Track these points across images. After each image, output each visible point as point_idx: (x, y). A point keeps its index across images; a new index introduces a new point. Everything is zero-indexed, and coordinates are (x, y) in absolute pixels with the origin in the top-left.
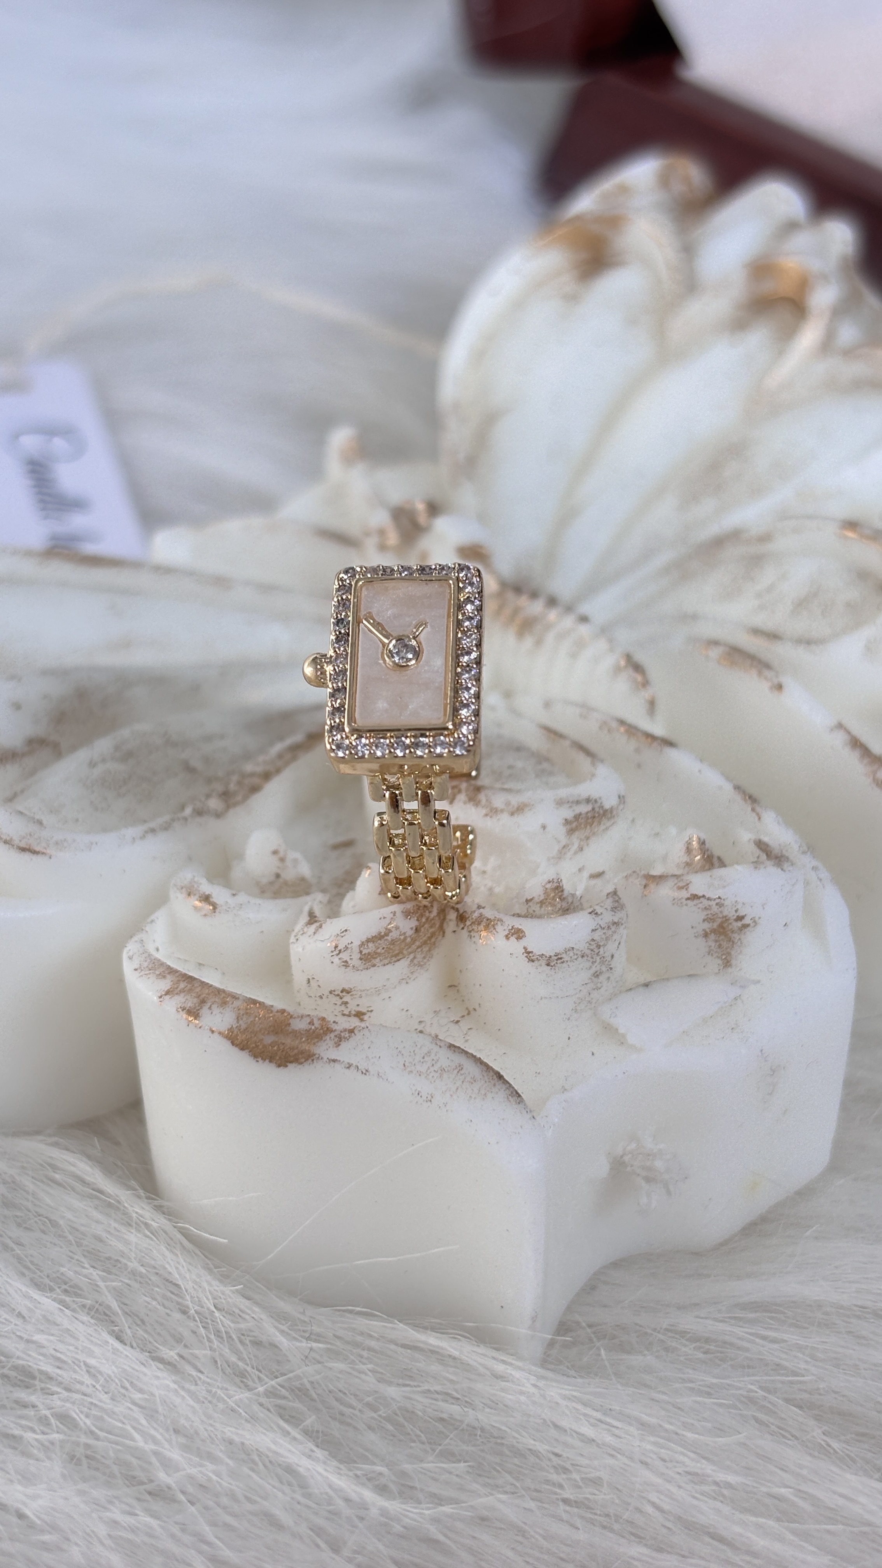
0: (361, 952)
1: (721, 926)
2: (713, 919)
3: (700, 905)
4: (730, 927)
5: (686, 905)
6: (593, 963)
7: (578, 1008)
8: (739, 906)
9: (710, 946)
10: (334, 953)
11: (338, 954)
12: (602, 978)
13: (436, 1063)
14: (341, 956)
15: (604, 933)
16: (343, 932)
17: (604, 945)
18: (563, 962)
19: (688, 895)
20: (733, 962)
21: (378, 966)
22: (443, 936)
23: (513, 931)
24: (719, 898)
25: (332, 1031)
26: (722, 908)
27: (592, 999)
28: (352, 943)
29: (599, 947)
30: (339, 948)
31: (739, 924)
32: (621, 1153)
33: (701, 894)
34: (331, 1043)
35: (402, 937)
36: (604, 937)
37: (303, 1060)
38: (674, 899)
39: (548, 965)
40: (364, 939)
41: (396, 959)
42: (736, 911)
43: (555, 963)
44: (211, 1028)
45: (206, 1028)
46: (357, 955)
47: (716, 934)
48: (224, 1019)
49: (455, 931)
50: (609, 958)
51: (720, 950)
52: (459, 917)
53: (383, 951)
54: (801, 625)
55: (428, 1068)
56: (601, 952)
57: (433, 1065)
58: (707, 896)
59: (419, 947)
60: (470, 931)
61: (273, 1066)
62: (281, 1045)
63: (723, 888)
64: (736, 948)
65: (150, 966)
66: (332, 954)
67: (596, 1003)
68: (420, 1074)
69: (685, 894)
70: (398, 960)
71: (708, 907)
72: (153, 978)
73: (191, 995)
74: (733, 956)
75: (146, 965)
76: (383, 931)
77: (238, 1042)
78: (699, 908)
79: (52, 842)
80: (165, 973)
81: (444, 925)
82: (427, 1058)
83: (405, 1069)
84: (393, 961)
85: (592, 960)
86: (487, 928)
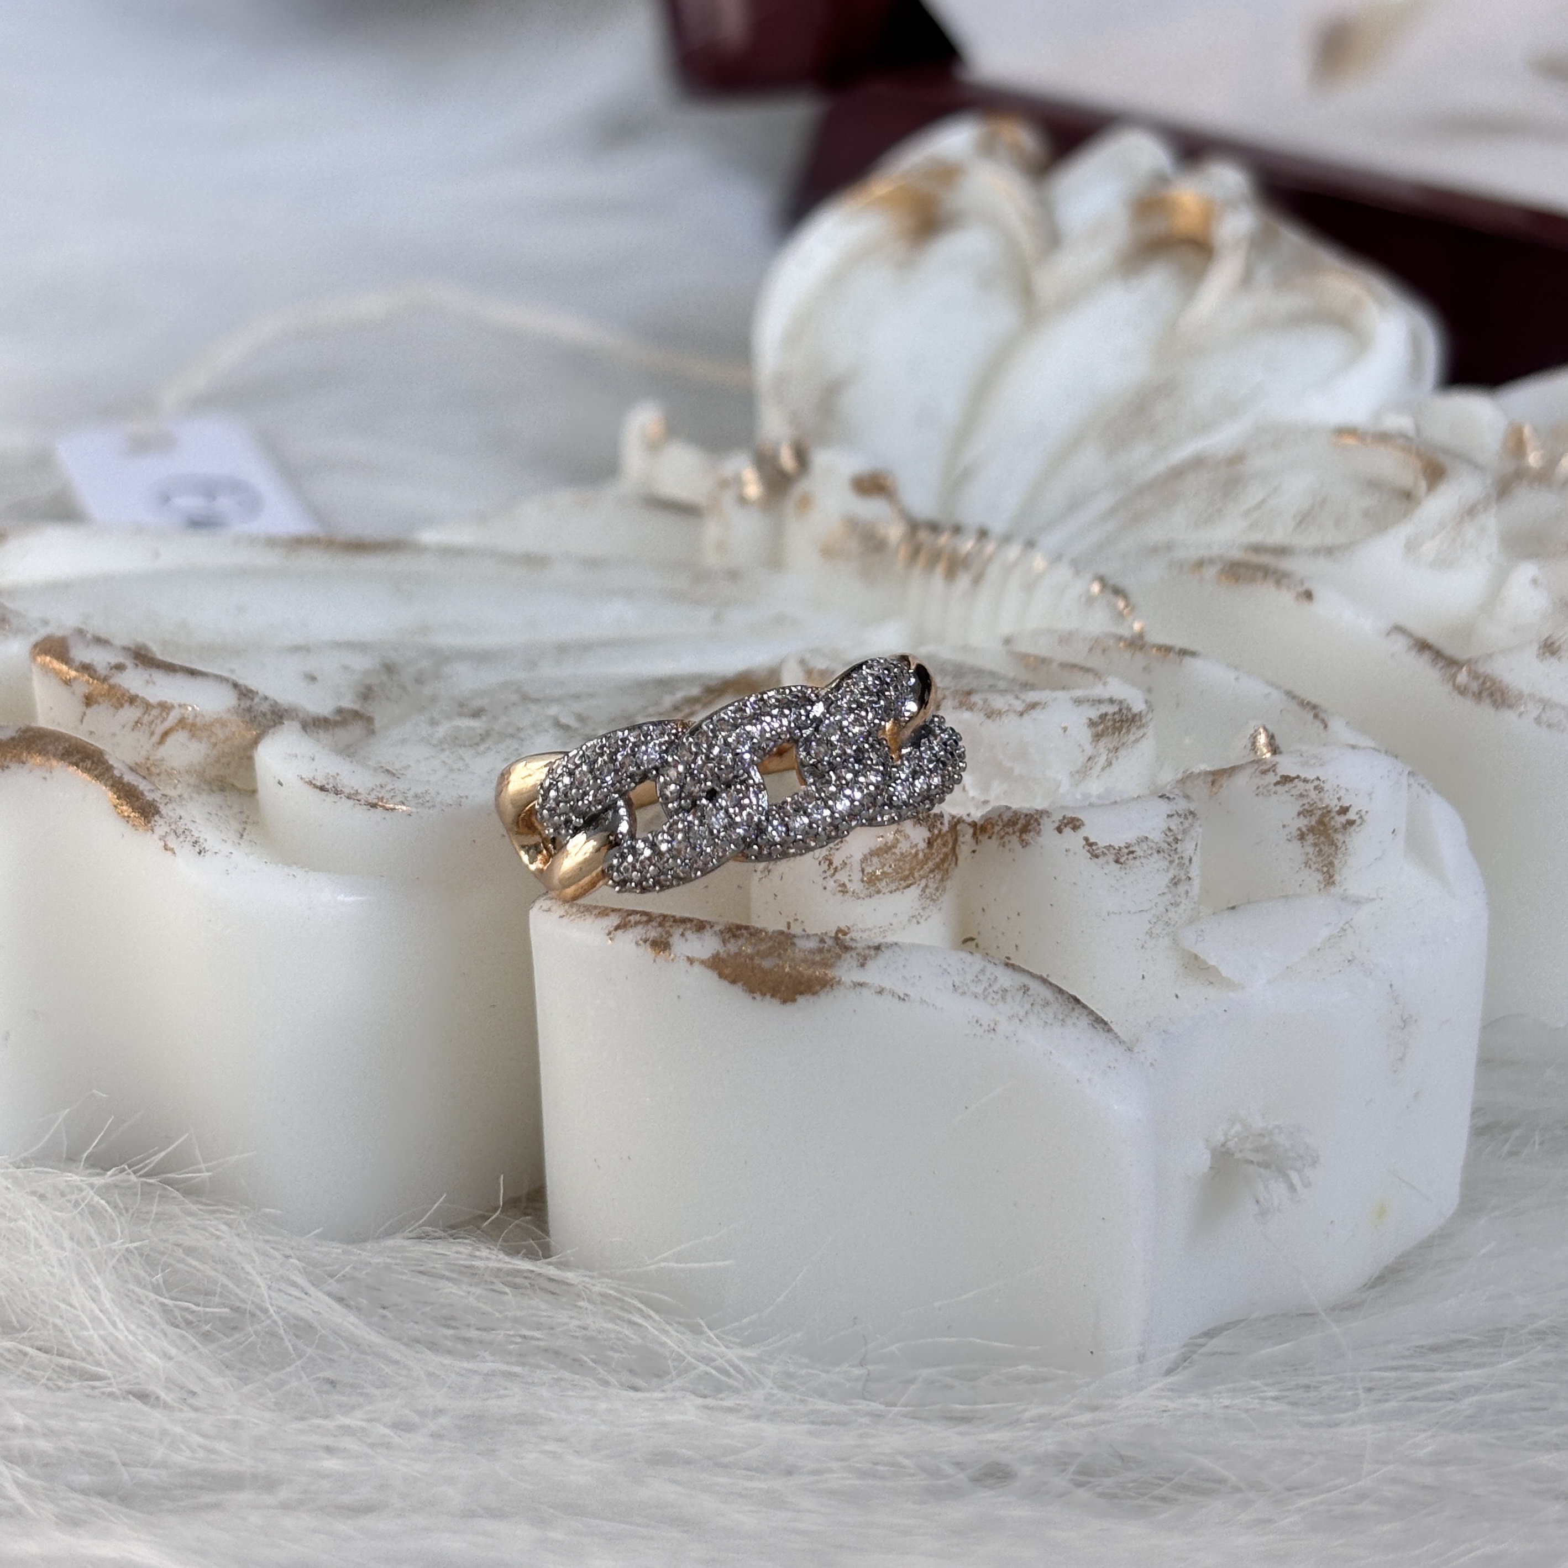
0: (863, 871)
1: (1321, 822)
2: (1310, 811)
3: (1294, 792)
4: (1333, 823)
5: (1275, 793)
6: (1171, 862)
7: (1154, 931)
8: (1342, 793)
9: (1308, 854)
10: (829, 873)
11: (833, 875)
12: (1182, 888)
13: (994, 982)
14: (837, 876)
15: (1181, 823)
17: (1183, 841)
18: (1135, 858)
19: (1278, 779)
20: (1337, 878)
21: (884, 894)
22: (956, 864)
23: (1066, 821)
24: (1318, 779)
25: (851, 949)
26: (1322, 794)
27: (1170, 919)
28: (851, 856)
29: (1176, 840)
30: (834, 866)
31: (1342, 819)
32: (1222, 1139)
33: (1294, 775)
34: (854, 963)
35: (913, 851)
36: (1181, 828)
37: (818, 988)
38: (1258, 788)
39: (1117, 861)
40: (867, 851)
41: (904, 885)
43: (1125, 858)
44: (688, 958)
45: (682, 958)
46: (857, 875)
47: (1314, 834)
48: (706, 946)
49: (974, 852)
50: (1187, 862)
51: (1320, 859)
52: (978, 832)
53: (890, 870)
54: (1312, 538)
55: (985, 989)
56: (1179, 850)
57: (990, 985)
58: (1303, 776)
59: (932, 871)
60: (1002, 837)
61: (776, 1003)
62: (787, 970)
63: (1321, 765)
64: (1340, 856)
65: (582, 909)
66: (825, 875)
67: (1174, 926)
68: (976, 997)
69: (1272, 778)
70: (908, 886)
71: (1305, 793)
72: (590, 919)
73: (650, 927)
74: (1336, 868)
75: (575, 910)
76: (890, 839)
77: (727, 971)
78: (1292, 795)
79: (410, 794)
80: (606, 912)
81: (957, 848)
82: (981, 977)
83: (956, 991)
84: (901, 887)
85: (1169, 859)
86: (1027, 826)
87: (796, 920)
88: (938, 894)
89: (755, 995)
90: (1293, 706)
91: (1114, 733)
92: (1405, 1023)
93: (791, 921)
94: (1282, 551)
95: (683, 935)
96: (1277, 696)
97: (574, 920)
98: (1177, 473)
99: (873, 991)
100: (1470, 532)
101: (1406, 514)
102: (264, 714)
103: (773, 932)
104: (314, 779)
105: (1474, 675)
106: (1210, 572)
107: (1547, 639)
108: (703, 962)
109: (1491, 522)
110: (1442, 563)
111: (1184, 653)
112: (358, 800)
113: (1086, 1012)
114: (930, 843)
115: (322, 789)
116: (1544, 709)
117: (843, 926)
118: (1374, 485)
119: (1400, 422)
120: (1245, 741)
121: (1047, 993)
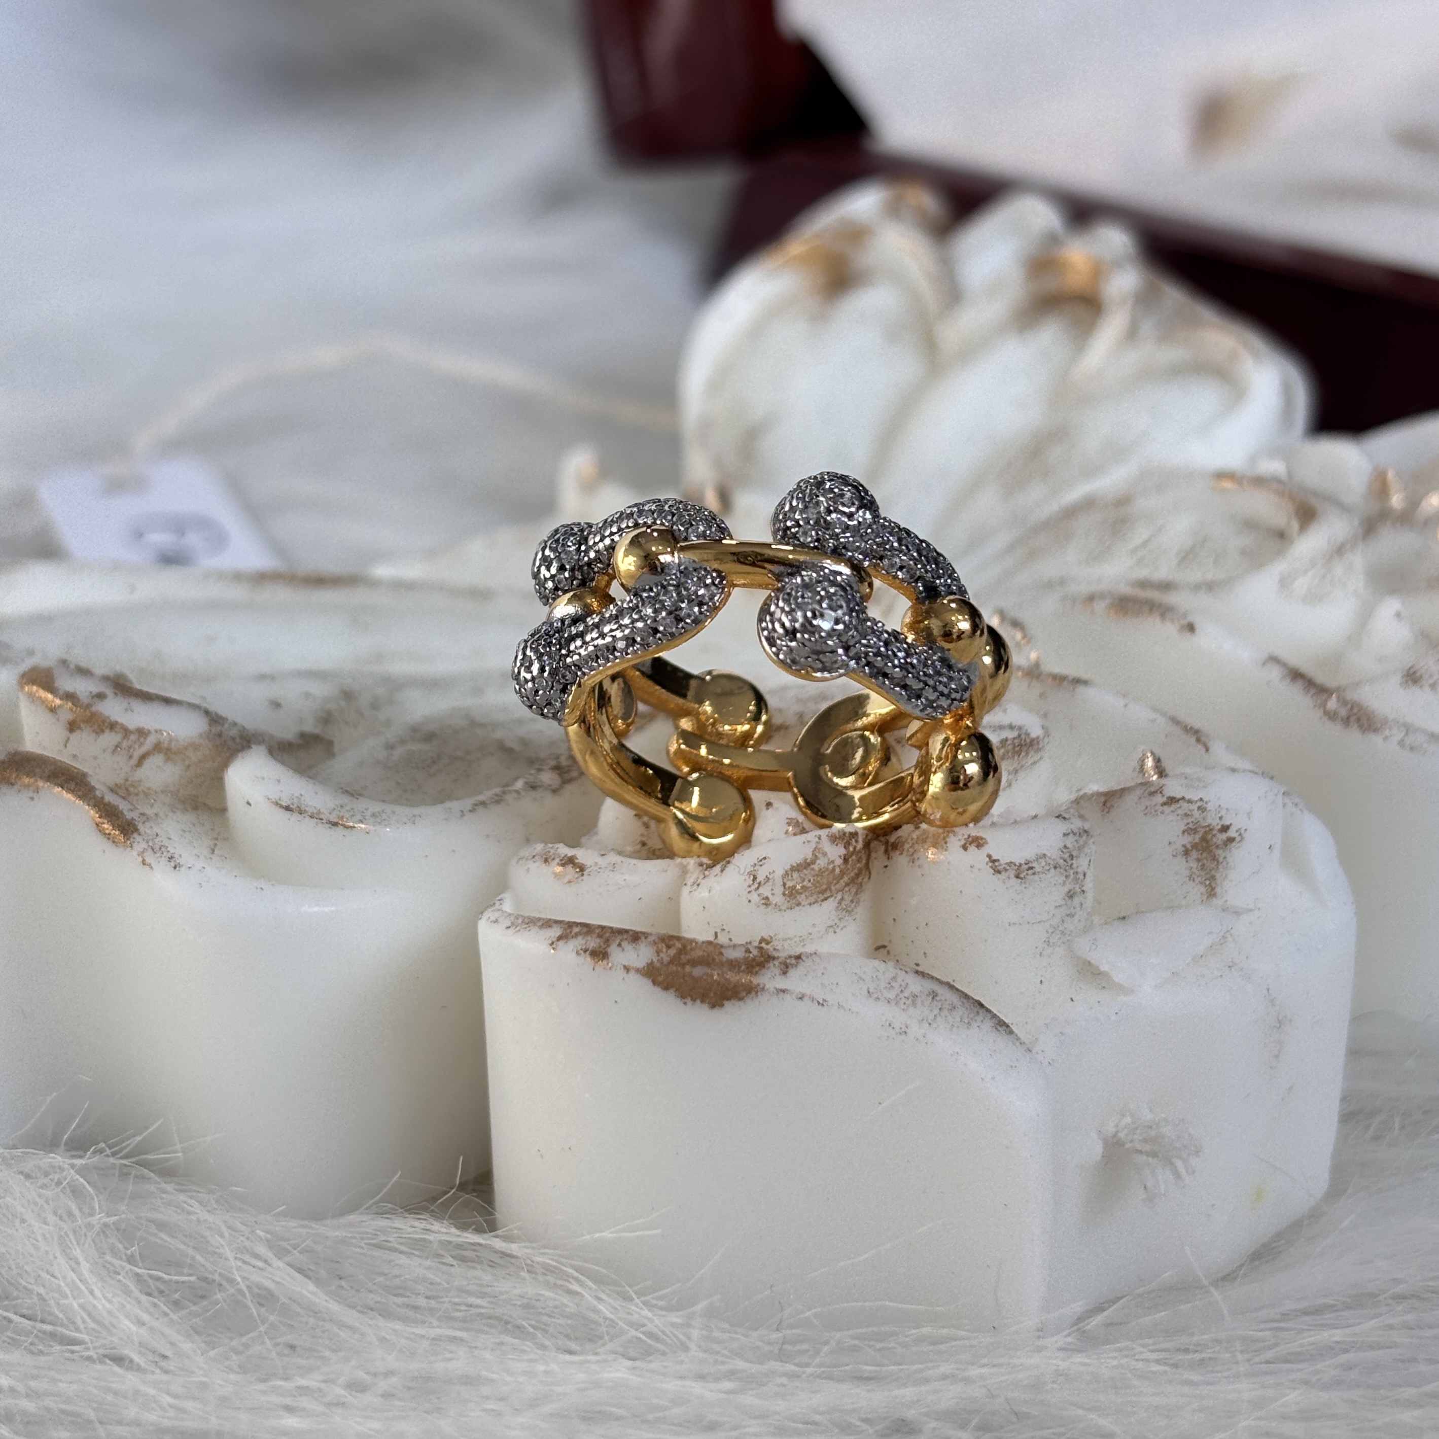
0: (784, 885)
1: (1204, 839)
2: (1194, 829)
3: (1179, 812)
4: (1215, 840)
5: (1162, 813)
6: (1067, 877)
7: (1051, 941)
8: (1223, 813)
9: (1191, 868)
10: (753, 888)
11: (758, 888)
12: (1076, 901)
13: (905, 988)
14: (761, 890)
15: (1076, 841)
16: (761, 861)
17: (1078, 857)
18: (1034, 874)
19: (1165, 799)
20: (1218, 890)
21: (804, 906)
22: (869, 878)
23: (970, 839)
24: (1201, 799)
25: (774, 958)
26: (1205, 813)
27: (1066, 928)
28: (774, 872)
30: (758, 880)
31: (1224, 836)
32: (1114, 1130)
33: (1178, 796)
34: (777, 971)
35: (831, 867)
36: (1077, 846)
37: (744, 994)
38: (1147, 808)
39: (1017, 877)
40: (788, 867)
41: (822, 898)
42: (1221, 818)
43: (1025, 874)
44: (625, 967)
45: (619, 967)
46: (779, 890)
47: (1198, 850)
48: (640, 955)
49: (886, 867)
50: (1081, 877)
51: (1203, 873)
52: (890, 848)
53: (809, 885)
54: (1195, 575)
55: (897, 995)
56: (1075, 866)
57: (902, 991)
58: (1187, 797)
59: (847, 885)
60: (912, 855)
61: (705, 1008)
62: (715, 977)
63: (1205, 787)
64: (1221, 870)
65: (526, 921)
66: (749, 889)
67: (1069, 935)
68: (889, 1002)
69: (1159, 799)
70: (826, 899)
71: (1189, 813)
72: (534, 930)
73: (589, 938)
74: (1218, 881)
75: (520, 921)
76: (809, 856)
77: (660, 979)
78: (1178, 815)
79: (368, 813)
80: (548, 924)
81: (870, 863)
82: (893, 984)
83: (870, 996)
84: (819, 900)
85: (1065, 874)
86: (935, 845)
87: (723, 930)
88: (853, 906)
89: (685, 1000)
90: (1178, 731)
91: (1013, 757)
92: (1280, 1023)
93: (719, 931)
94: (1166, 586)
95: (619, 945)
96: (1162, 721)
97: (519, 930)
98: (1070, 513)
99: (794, 997)
100: (1338, 570)
101: (1280, 553)
102: (233, 739)
103: (703, 942)
104: (280, 800)
105: (1343, 702)
106: (1100, 606)
107: (1410, 669)
108: (638, 971)
109: (1358, 560)
110: (1313, 598)
111: (1077, 681)
112: (322, 819)
113: (989, 1016)
114: (846, 860)
115: (287, 808)
116: (1407, 734)
117: (766, 937)
118: (1250, 525)
119: (1274, 467)
120: (1134, 763)
121: (955, 999)
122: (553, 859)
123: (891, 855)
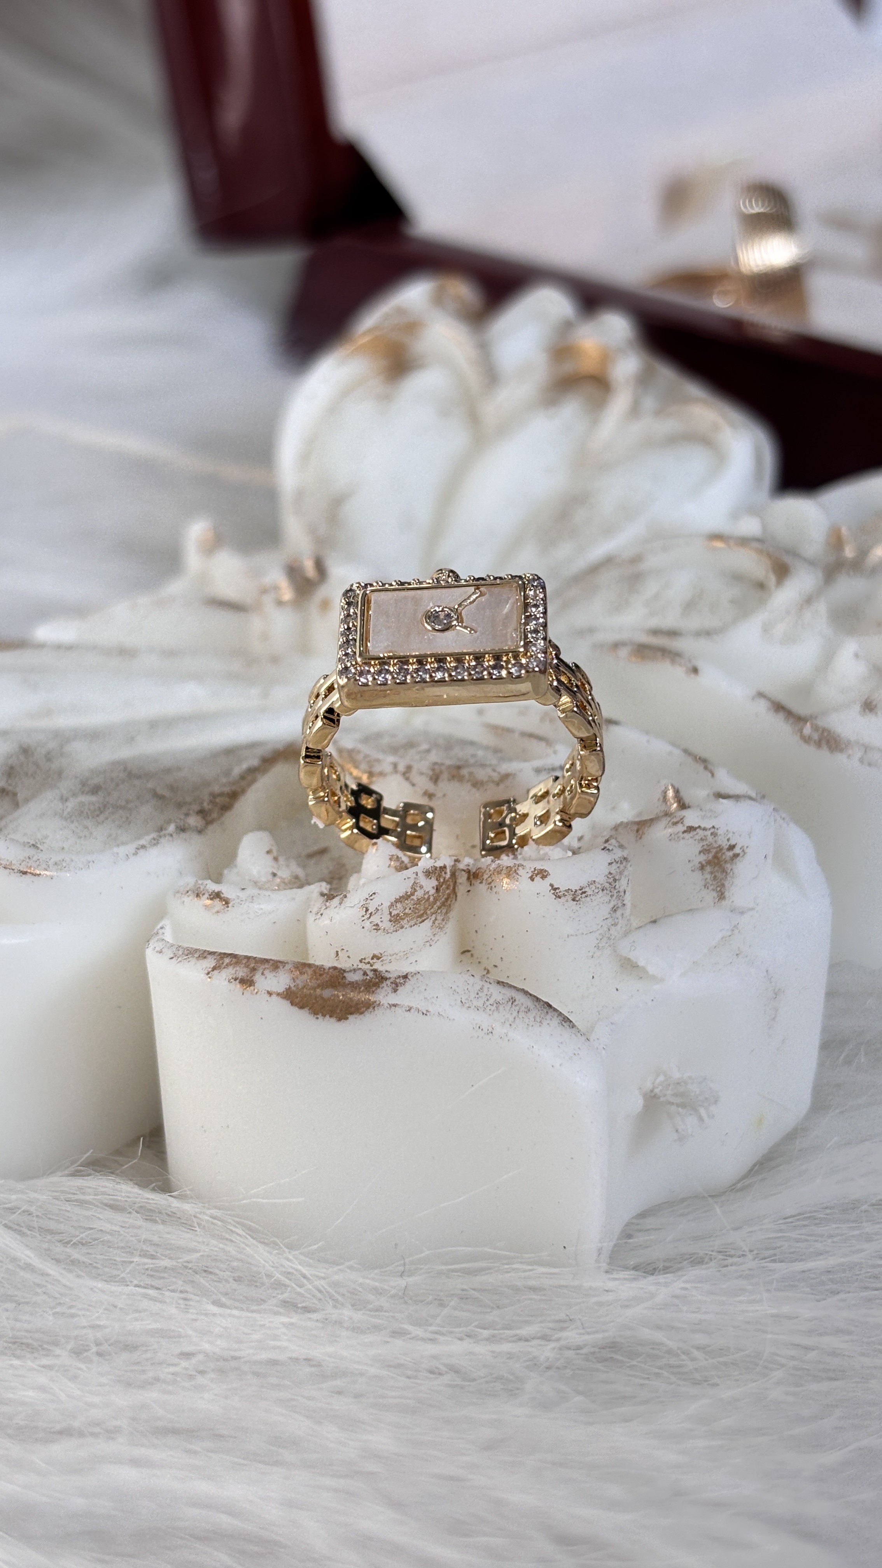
0: (391, 913)
1: (715, 857)
2: (708, 850)
3: (697, 837)
4: (724, 857)
5: (683, 838)
6: (612, 896)
7: (600, 945)
8: (730, 835)
9: (706, 879)
10: (366, 917)
11: (370, 917)
12: (619, 913)
13: (490, 998)
14: (372, 919)
15: (618, 867)
16: (371, 896)
17: (619, 880)
18: (586, 896)
19: (685, 828)
20: (727, 894)
21: (406, 928)
22: (456, 900)
23: (536, 872)
24: (713, 827)
25: (386, 979)
26: (717, 837)
27: (611, 935)
28: (382, 904)
29: (615, 880)
30: (370, 912)
31: (731, 854)
32: (651, 1086)
33: (697, 826)
34: (389, 989)
35: (426, 896)
36: (618, 871)
37: (364, 1009)
38: (671, 835)
39: (574, 900)
40: (393, 900)
41: (421, 920)
43: (579, 897)
44: (268, 991)
45: (263, 992)
46: (386, 917)
47: (711, 865)
48: (280, 981)
49: (469, 891)
50: (622, 894)
51: (715, 882)
52: (472, 877)
53: (410, 912)
54: (694, 622)
55: (484, 1003)
56: (617, 887)
57: (488, 1000)
58: (703, 826)
59: (439, 908)
60: (490, 883)
61: (333, 1020)
62: (341, 997)
63: (716, 817)
64: (729, 879)
65: (186, 952)
66: (363, 918)
67: (614, 939)
68: (478, 1010)
69: (681, 828)
70: (423, 921)
71: (704, 838)
72: (193, 961)
73: (238, 968)
74: (727, 888)
75: (180, 952)
76: (409, 890)
77: (297, 1000)
78: (695, 840)
79: (51, 863)
80: (204, 955)
81: (456, 888)
82: (480, 994)
83: (463, 1005)
84: (418, 922)
85: (610, 894)
86: (508, 875)
87: (343, 949)
88: (444, 923)
89: (318, 1016)
90: (689, 760)
92: (776, 994)
93: (339, 951)
94: (673, 633)
95: (263, 973)
96: (677, 752)
97: (180, 961)
98: (594, 569)
99: (404, 1010)
100: (808, 615)
101: (762, 602)
103: (330, 968)
105: (816, 728)
106: (623, 652)
107: (866, 700)
108: (278, 994)
109: (822, 607)
110: (789, 640)
112: (13, 870)
113: (556, 1014)
114: (438, 890)
116: (866, 751)
117: (376, 954)
118: (737, 578)
119: (751, 526)
120: (658, 795)
121: (528, 1002)
122: (204, 894)
123: (473, 882)
